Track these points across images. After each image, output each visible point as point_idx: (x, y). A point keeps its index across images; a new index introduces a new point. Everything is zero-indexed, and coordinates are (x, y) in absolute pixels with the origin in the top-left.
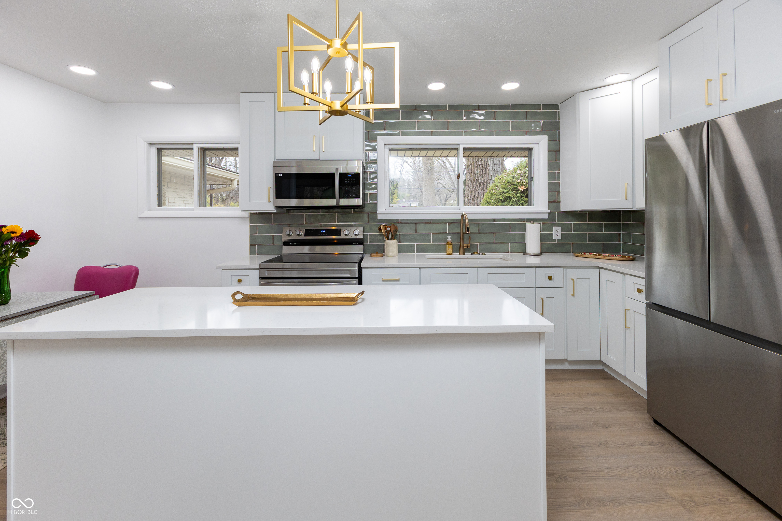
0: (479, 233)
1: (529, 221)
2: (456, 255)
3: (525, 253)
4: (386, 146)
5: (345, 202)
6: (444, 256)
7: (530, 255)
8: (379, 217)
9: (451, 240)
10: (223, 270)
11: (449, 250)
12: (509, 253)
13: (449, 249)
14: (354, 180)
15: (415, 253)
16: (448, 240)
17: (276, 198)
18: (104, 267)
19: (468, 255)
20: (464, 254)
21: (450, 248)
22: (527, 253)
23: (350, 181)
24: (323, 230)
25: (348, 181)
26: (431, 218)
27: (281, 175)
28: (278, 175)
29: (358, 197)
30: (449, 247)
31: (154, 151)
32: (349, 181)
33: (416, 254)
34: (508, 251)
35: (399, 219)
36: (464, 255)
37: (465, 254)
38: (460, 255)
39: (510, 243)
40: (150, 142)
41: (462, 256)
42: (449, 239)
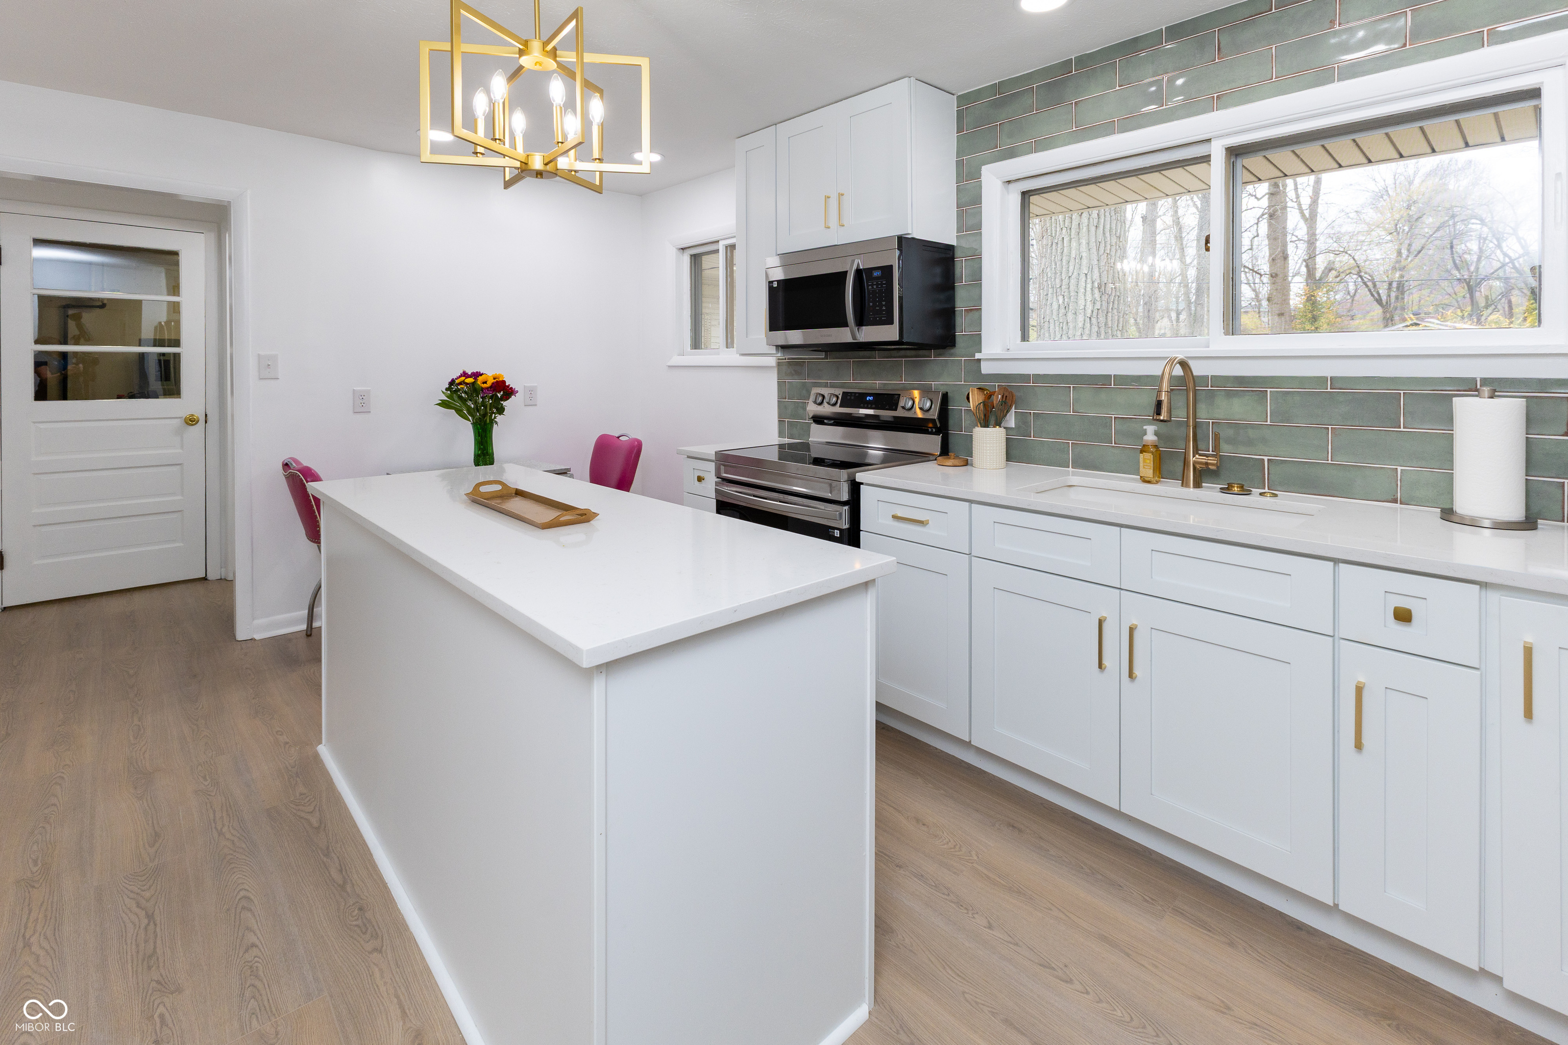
0: (1269, 423)
1: (1470, 387)
2: (1171, 488)
3: (1448, 514)
4: (1012, 186)
5: (871, 334)
6: (1129, 482)
7: (1473, 523)
8: (986, 368)
9: (1154, 438)
10: (689, 457)
11: (1144, 468)
12: (1398, 505)
13: (1146, 463)
14: (884, 284)
15: (1070, 469)
16: (1145, 438)
17: (771, 330)
18: (618, 437)
19: (1211, 492)
20: (1197, 485)
21: (1148, 461)
22: (1462, 517)
23: (877, 285)
24: (870, 395)
25: (873, 288)
26: (1112, 373)
27: (775, 285)
28: (771, 285)
29: (890, 322)
30: (1144, 459)
31: (686, 259)
32: (875, 287)
33: (1072, 471)
34: (1391, 497)
35: (1029, 373)
36: (1197, 491)
37: (1202, 487)
38: (1185, 490)
39: (1399, 468)
40: (681, 246)
41: (1191, 491)
42: (1150, 437)
